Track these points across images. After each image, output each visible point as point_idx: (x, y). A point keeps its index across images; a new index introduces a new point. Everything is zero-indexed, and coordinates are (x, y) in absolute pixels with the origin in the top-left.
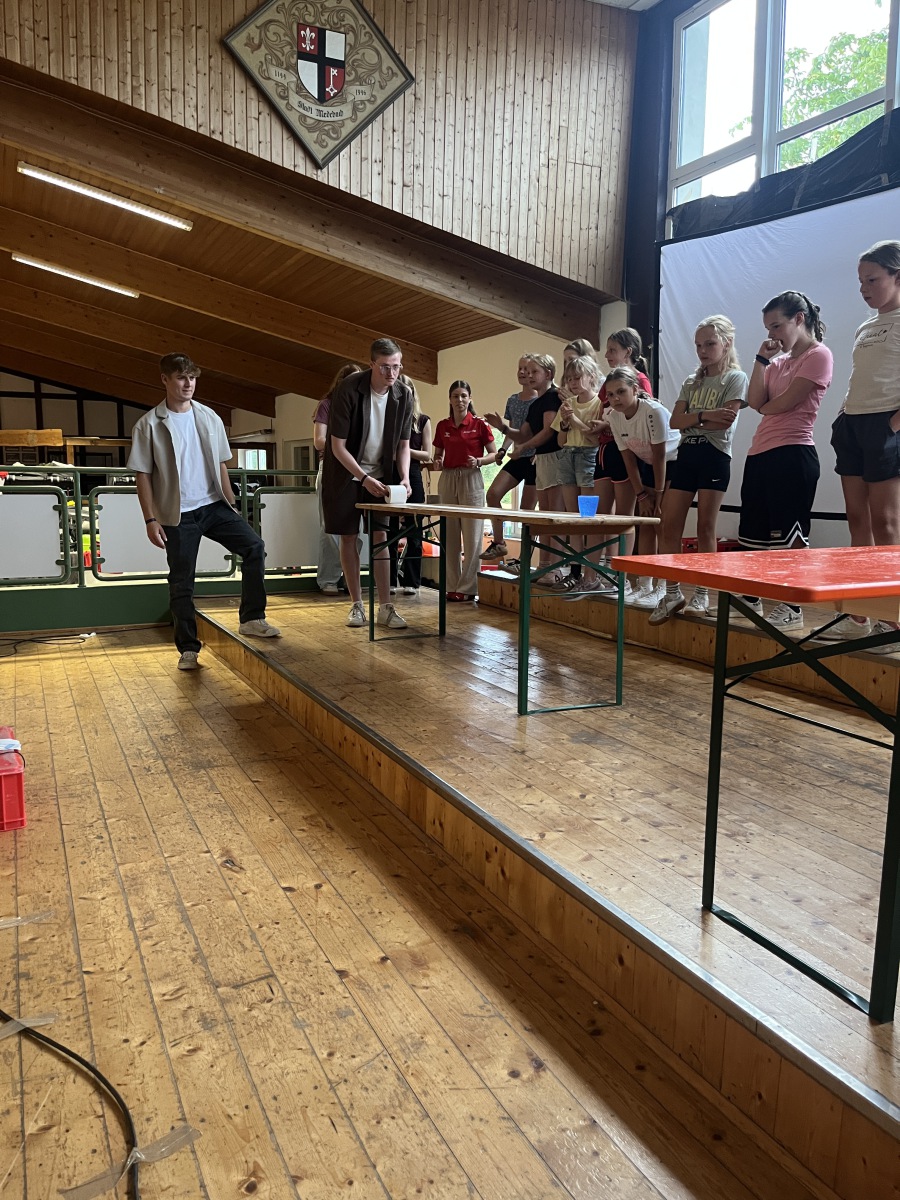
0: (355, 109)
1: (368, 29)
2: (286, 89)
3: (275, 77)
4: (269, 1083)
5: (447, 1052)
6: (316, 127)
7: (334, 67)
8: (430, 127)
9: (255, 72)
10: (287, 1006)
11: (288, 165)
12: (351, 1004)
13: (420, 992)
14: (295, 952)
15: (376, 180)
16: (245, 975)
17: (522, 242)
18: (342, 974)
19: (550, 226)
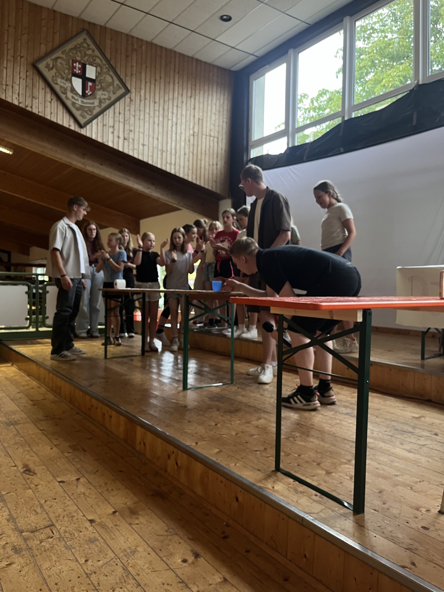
0: (100, 102)
1: (107, 66)
2: (66, 90)
3: (60, 84)
4: (53, 577)
5: (149, 554)
6: (81, 108)
7: (91, 82)
8: (137, 113)
9: (50, 80)
10: (62, 539)
11: (66, 125)
12: (97, 535)
13: (134, 526)
14: (65, 513)
15: (111, 136)
16: (37, 526)
17: (182, 169)
18: (92, 521)
19: (195, 162)
